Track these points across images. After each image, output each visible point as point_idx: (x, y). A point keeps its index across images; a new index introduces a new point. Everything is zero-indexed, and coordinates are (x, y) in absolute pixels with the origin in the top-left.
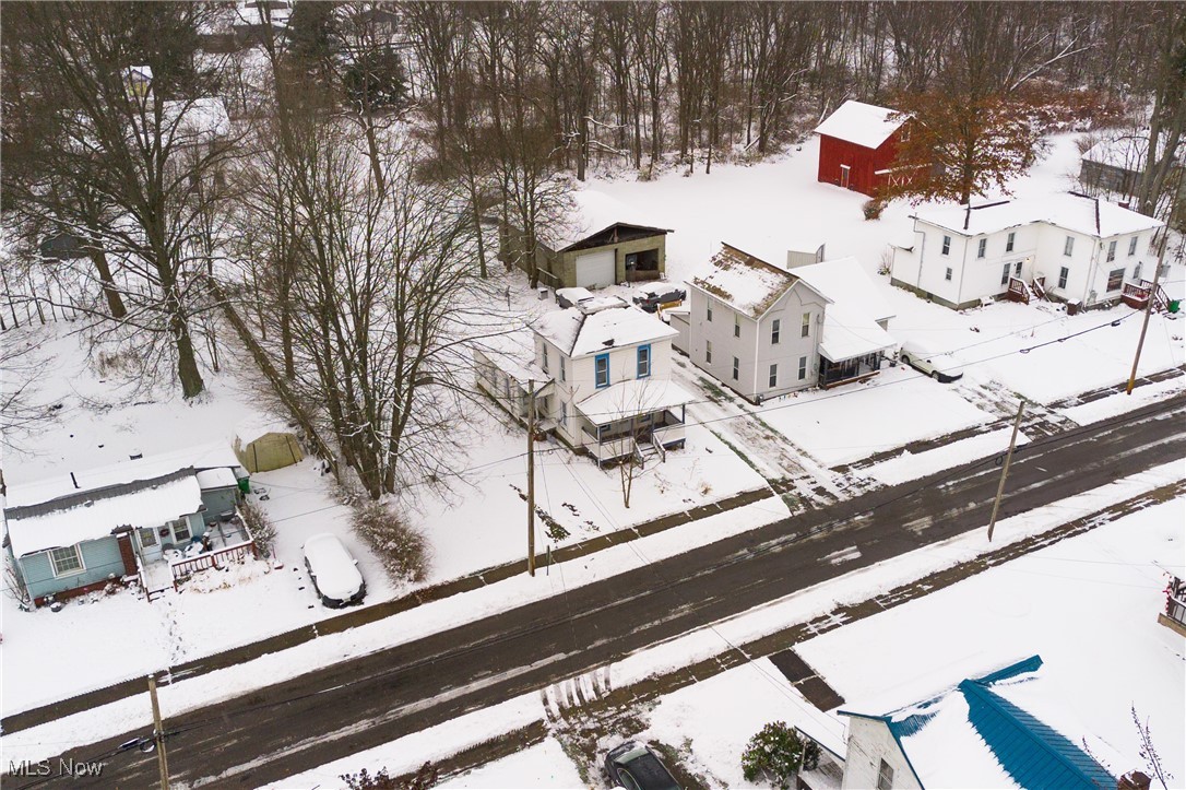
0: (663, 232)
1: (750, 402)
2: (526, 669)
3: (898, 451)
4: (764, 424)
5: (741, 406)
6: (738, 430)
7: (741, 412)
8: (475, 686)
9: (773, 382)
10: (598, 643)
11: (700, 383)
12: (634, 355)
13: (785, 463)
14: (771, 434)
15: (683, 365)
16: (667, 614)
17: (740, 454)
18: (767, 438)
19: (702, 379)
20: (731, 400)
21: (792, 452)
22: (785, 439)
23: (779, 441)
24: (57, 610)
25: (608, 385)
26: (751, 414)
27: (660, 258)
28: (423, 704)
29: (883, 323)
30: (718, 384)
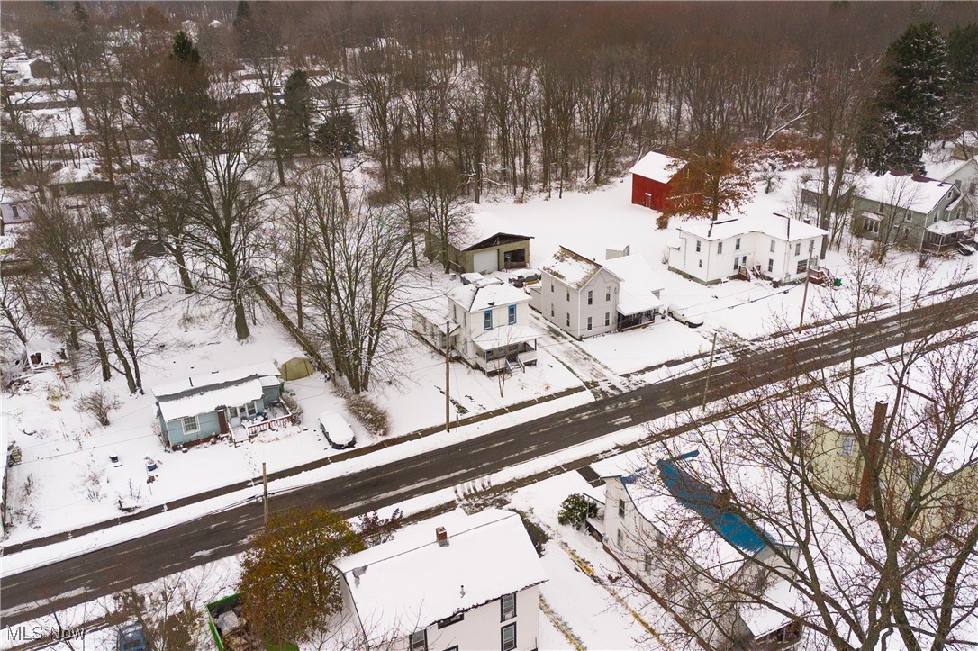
0: (528, 238)
1: (577, 339)
2: (445, 477)
3: (660, 366)
4: (584, 352)
5: (571, 342)
6: (568, 354)
7: (571, 345)
8: (418, 485)
9: (590, 328)
10: (485, 465)
11: (547, 329)
12: (506, 311)
13: (594, 373)
14: (587, 357)
15: (538, 319)
16: (523, 450)
17: (568, 368)
18: (585, 359)
19: (549, 326)
20: (565, 338)
21: (598, 367)
22: (595, 360)
23: (592, 361)
24: (185, 452)
25: (492, 328)
26: (577, 346)
27: (526, 254)
28: (391, 494)
29: (657, 293)
30: (558, 329)
